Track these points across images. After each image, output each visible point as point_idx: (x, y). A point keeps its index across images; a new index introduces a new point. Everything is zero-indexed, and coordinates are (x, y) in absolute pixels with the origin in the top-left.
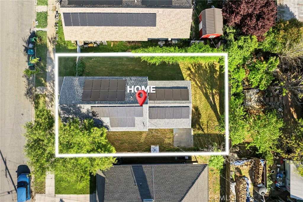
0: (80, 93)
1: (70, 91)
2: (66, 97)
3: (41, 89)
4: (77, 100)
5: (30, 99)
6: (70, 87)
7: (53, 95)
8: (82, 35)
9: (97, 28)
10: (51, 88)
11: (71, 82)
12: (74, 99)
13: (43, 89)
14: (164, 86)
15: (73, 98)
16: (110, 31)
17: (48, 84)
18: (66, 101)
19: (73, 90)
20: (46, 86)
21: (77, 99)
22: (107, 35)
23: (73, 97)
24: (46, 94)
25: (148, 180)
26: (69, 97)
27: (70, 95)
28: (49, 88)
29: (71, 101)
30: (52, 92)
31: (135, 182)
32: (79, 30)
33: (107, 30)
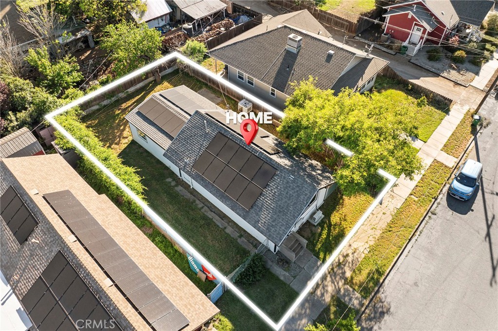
0: (272, 190)
1: (287, 204)
2: (299, 196)
3: (347, 299)
4: (284, 178)
5: (383, 300)
6: (282, 213)
7: (332, 272)
8: (180, 285)
9: (143, 267)
10: (327, 286)
11: (274, 224)
12: (288, 182)
13: (344, 295)
14: (157, 131)
15: (288, 185)
16: (131, 246)
17: (328, 299)
18: (303, 187)
19: (279, 203)
20: (333, 297)
21: (283, 181)
22: (144, 248)
23: (286, 187)
24: (345, 284)
25: (276, 69)
26: (293, 191)
27: (290, 197)
28: (330, 288)
29: (294, 181)
30: (329, 279)
31: (293, 74)
32: (174, 295)
33: (134, 251)
